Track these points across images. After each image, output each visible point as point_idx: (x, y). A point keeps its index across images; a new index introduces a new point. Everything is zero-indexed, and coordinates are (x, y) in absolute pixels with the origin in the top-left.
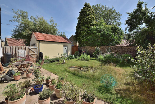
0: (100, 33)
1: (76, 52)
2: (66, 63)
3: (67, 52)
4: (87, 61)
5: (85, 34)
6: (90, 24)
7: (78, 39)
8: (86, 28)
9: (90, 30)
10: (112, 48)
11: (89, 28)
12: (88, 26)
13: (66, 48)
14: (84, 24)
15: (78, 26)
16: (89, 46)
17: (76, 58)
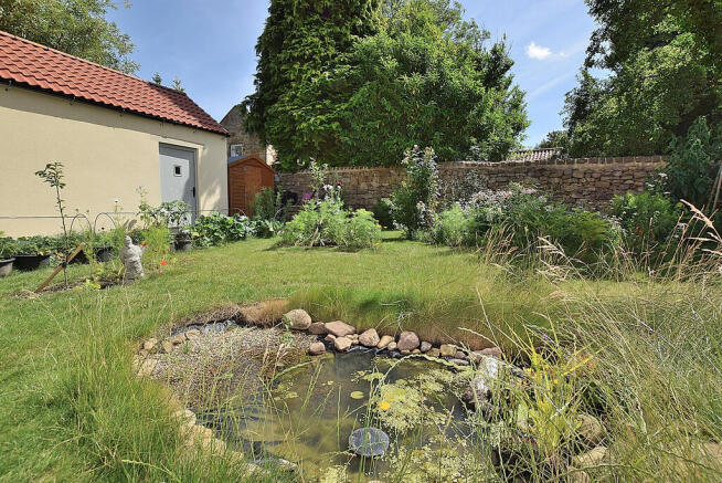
0: (418, 79)
1: (258, 195)
2: (152, 278)
3: (193, 192)
4: (359, 247)
5: (323, 85)
6: (354, 27)
7: (272, 117)
8: (324, 45)
9: (353, 63)
10: (490, 173)
11: (345, 46)
12: (337, 37)
13: (185, 164)
14: (316, 17)
15: (273, 28)
16: (345, 164)
17: (262, 233)
